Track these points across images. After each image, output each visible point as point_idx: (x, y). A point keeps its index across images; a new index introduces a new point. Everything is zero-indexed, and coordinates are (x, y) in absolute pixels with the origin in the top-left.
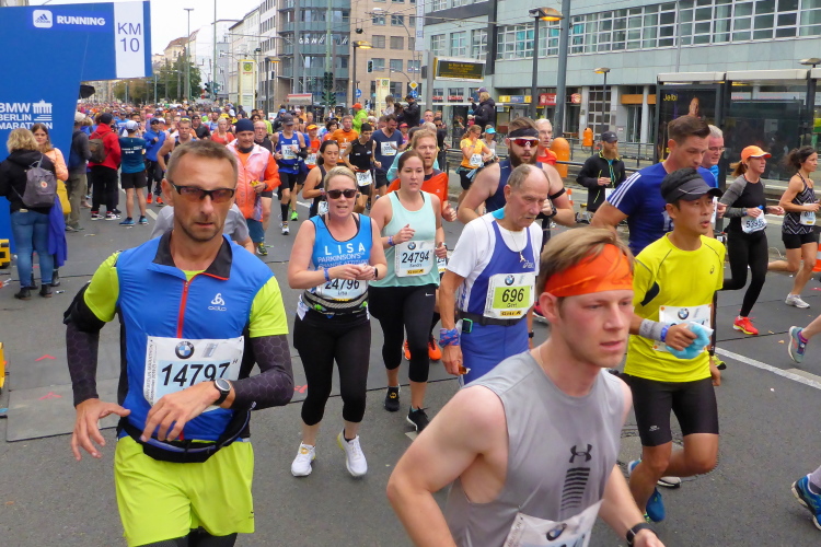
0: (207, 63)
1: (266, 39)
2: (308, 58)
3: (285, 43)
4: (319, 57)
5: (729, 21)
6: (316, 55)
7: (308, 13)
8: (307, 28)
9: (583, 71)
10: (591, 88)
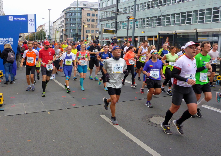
0: (47, 31)
1: (62, 25)
2: (71, 30)
3: (66, 26)
4: (74, 30)
5: (174, 20)
6: (74, 29)
7: (72, 19)
8: (71, 23)
9: (138, 33)
10: (140, 36)
